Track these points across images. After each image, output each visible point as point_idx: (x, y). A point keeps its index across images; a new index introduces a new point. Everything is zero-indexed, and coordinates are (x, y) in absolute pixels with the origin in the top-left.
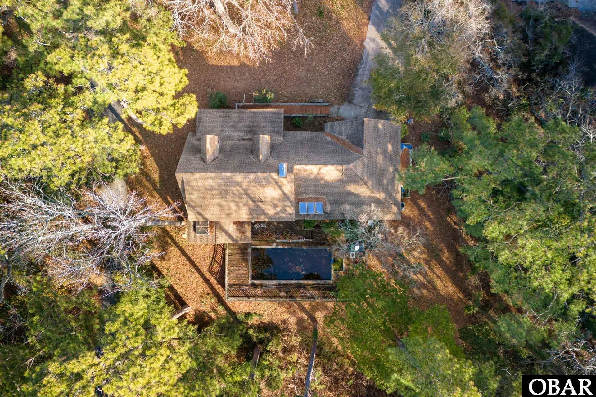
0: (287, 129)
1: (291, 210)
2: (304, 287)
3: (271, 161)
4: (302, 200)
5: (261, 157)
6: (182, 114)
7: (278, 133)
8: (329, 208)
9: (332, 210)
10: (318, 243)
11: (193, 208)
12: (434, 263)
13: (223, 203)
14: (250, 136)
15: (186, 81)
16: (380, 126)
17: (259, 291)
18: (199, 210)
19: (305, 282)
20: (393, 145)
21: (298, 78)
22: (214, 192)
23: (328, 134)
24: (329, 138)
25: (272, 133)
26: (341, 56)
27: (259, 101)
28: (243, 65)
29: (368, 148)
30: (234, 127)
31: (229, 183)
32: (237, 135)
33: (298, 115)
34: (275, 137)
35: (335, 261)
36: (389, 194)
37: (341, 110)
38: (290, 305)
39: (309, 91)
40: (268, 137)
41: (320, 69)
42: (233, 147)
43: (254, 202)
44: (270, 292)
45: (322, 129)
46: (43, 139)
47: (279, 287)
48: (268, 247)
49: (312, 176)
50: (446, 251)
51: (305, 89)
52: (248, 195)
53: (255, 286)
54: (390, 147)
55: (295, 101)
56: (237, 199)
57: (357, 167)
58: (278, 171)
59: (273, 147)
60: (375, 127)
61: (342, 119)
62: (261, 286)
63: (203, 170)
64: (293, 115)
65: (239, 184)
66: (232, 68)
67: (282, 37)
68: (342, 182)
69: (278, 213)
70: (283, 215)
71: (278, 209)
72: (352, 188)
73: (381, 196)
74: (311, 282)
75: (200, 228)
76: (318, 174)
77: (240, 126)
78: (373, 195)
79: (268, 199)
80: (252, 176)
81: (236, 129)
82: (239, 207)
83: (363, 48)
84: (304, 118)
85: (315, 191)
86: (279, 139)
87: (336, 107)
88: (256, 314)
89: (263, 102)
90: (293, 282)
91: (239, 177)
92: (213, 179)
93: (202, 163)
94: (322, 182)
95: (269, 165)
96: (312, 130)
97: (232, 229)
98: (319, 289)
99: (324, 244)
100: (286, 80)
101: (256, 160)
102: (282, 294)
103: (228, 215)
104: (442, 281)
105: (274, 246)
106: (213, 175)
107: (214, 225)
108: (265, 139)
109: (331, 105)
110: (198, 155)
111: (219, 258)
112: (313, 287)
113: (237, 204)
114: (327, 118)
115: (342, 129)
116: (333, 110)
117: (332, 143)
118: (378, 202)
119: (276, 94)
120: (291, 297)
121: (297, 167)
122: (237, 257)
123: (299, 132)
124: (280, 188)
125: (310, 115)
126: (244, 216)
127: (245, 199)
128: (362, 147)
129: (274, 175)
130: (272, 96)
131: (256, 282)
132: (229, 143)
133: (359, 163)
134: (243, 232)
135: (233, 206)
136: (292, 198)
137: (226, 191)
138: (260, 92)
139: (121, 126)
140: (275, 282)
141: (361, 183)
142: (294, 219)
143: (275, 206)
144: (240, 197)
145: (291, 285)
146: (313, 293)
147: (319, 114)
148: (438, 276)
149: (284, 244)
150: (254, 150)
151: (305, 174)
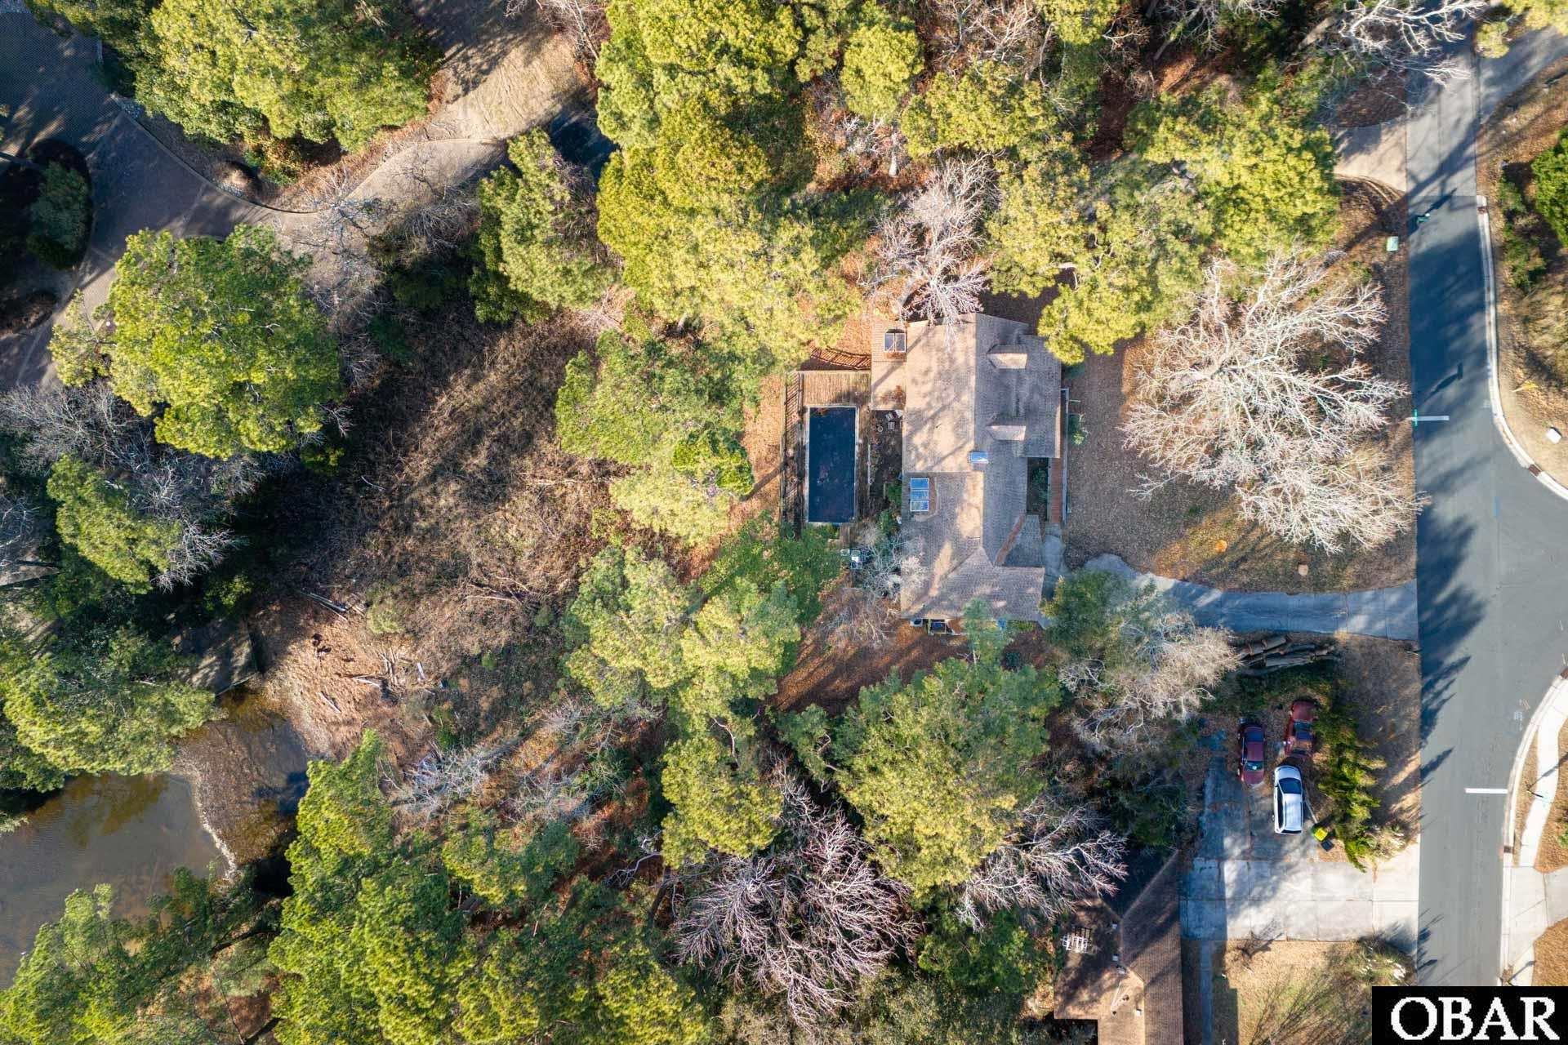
0: (1030, 461)
1: (919, 467)
2: (800, 483)
3: (989, 441)
4: (932, 482)
5: (994, 428)
6: (1061, 348)
7: (1026, 450)
8: (919, 519)
9: (916, 524)
10: (862, 504)
11: (926, 333)
12: (831, 668)
13: (932, 375)
14: (1022, 411)
15: (1099, 352)
16: (1031, 590)
17: (795, 418)
18: (923, 341)
19: (807, 484)
20: (1005, 607)
21: (1102, 478)
22: (947, 365)
23: (1023, 521)
24: (1017, 520)
25: (1027, 443)
26: (1133, 541)
27: (1071, 423)
28: (1122, 399)
29: (1006, 572)
30: (1035, 389)
31: (961, 383)
32: (1025, 392)
33: (1050, 479)
34: (1021, 446)
35: (836, 528)
36: (936, 603)
37: (1055, 540)
38: (769, 462)
39: (1084, 494)
40: (1021, 437)
41: (1115, 511)
42: (1007, 387)
43: (933, 418)
44: (793, 434)
45: (1028, 511)
46: (1041, 223)
47: (800, 448)
48: (857, 431)
49: (965, 496)
50: (849, 684)
51: (1087, 488)
52: (944, 408)
53: (802, 412)
54: (1001, 604)
55: (1070, 473)
56: (936, 394)
57: (978, 558)
58: (976, 451)
59: (1007, 443)
60: (1032, 583)
61: (1043, 541)
62: (802, 422)
63: (979, 351)
64: (1050, 471)
65: (958, 397)
66: (1119, 382)
67: (1153, 461)
68: (956, 539)
69: (916, 449)
70: (913, 456)
71: (921, 450)
72: (947, 549)
73: (934, 593)
74: (806, 492)
75: (895, 338)
76: (970, 505)
77: (1036, 396)
78: (937, 579)
79: (935, 437)
80: (969, 415)
81: (1032, 392)
82: (925, 396)
83: (1144, 571)
84: (1045, 485)
85: (945, 501)
86: (1018, 452)
87: (1060, 532)
88: (758, 412)
89: (1069, 429)
90: (807, 468)
91: (968, 398)
92: (966, 363)
93: (987, 347)
94: (957, 510)
95: (984, 438)
96: (1028, 497)
97: (890, 385)
98: (796, 504)
99: (861, 512)
100: (1101, 461)
101: (990, 420)
102: (791, 452)
103: (914, 381)
104: (805, 679)
105: (858, 440)
106: (972, 363)
107: (900, 358)
108: (1019, 433)
109: (1062, 525)
110: (998, 341)
111: (840, 360)
112: (800, 495)
113: (930, 393)
114: (1045, 519)
115: (1029, 538)
116: (1055, 527)
117: (1010, 525)
118: (927, 585)
119: (1080, 447)
120: (786, 464)
121: (980, 476)
122: (845, 387)
123: (1025, 479)
124: (953, 453)
125: (1050, 496)
126: (913, 402)
127: (937, 405)
128: (1005, 565)
129: (970, 445)
130: (1078, 442)
131: (807, 416)
132: (1012, 381)
133: (985, 559)
134: (885, 399)
135: (927, 388)
136: (936, 469)
137: (948, 380)
138: (1084, 424)
139: (1050, 284)
140: (807, 441)
141: (955, 562)
142: (905, 469)
143: (925, 445)
144: (939, 398)
145: (803, 464)
146: (792, 494)
147: (1049, 507)
148: (811, 674)
149: (864, 454)
150: (1004, 418)
151: (970, 487)
